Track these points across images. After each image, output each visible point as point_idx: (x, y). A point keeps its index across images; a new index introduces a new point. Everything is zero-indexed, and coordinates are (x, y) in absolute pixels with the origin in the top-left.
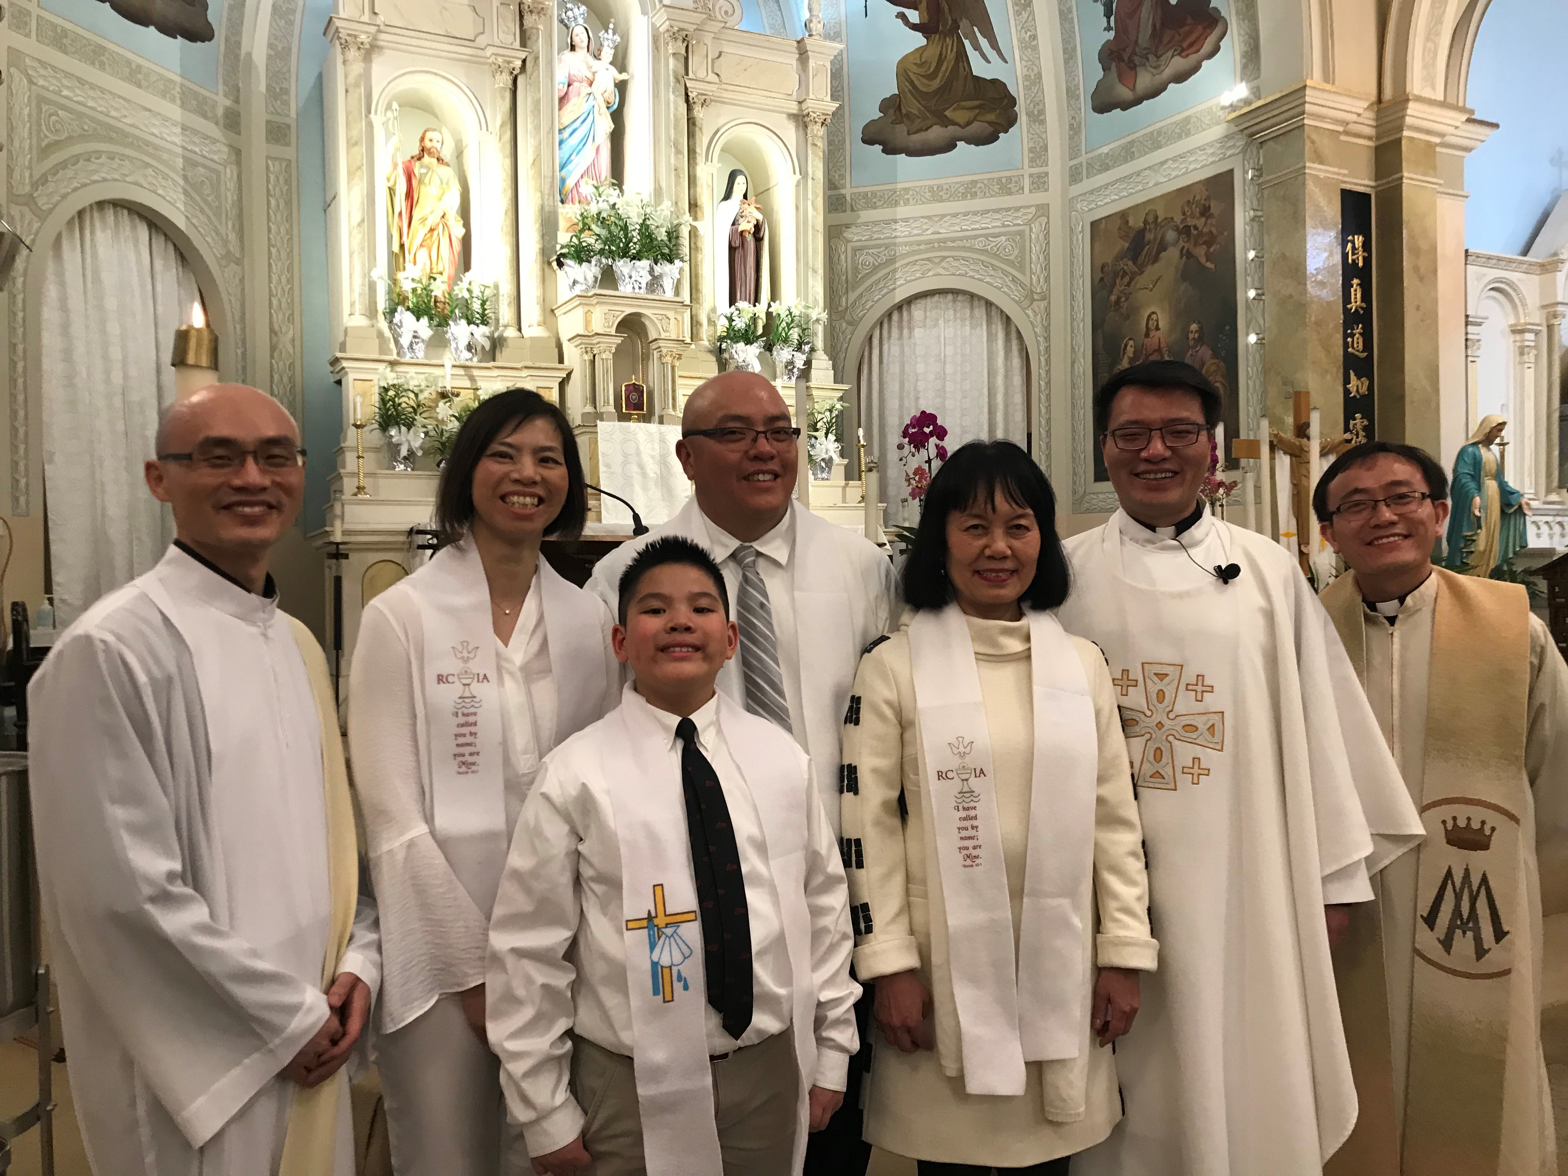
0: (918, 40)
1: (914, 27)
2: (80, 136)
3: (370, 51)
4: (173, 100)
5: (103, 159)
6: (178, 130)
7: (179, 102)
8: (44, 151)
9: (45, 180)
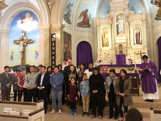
0: (159, 8)
1: (158, 7)
3: (100, 26)
5: (81, 38)
8: (77, 39)
9: (77, 41)
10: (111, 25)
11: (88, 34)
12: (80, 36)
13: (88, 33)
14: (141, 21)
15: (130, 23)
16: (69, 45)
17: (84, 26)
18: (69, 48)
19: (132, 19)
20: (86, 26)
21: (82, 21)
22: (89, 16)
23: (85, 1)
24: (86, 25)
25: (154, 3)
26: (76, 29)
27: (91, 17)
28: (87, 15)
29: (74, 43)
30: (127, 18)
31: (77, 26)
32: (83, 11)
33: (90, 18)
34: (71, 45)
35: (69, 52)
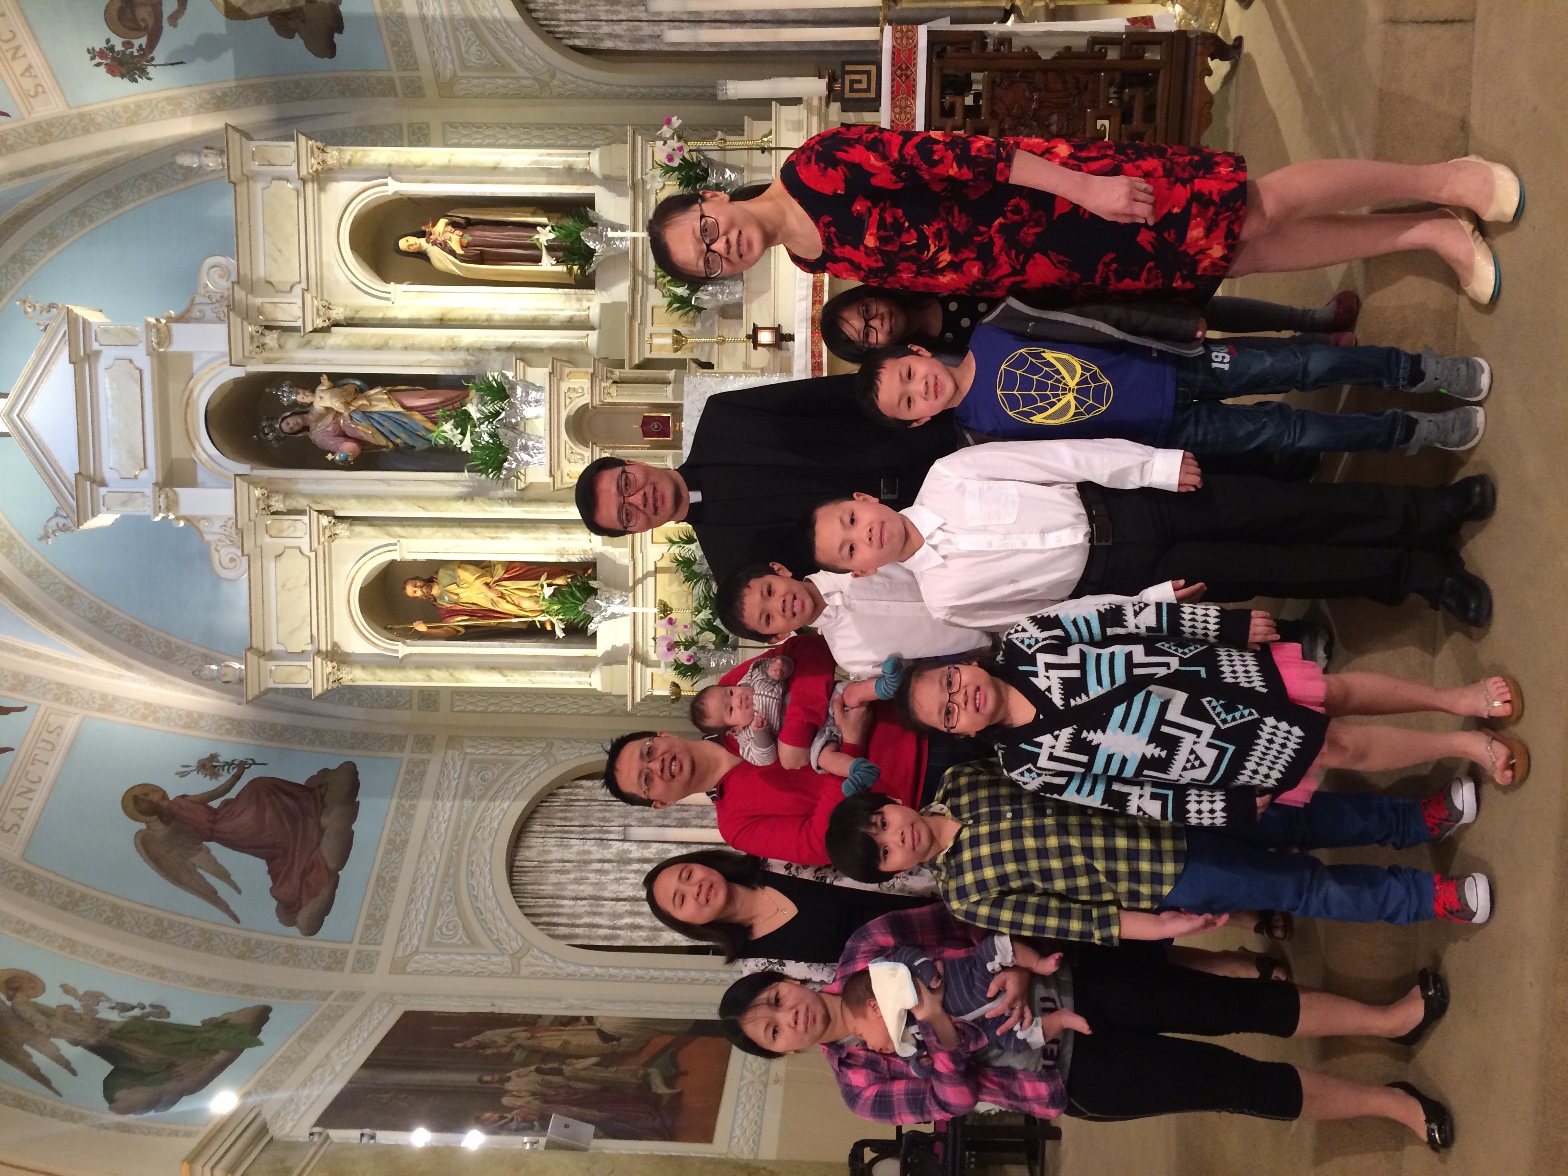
2: (456, 905)
3: (337, 657)
4: (414, 807)
5: (473, 882)
6: (440, 804)
7: (415, 801)
8: (473, 941)
9: (497, 942)
10: (342, 529)
11: (437, 796)
12: (440, 904)
13: (424, 805)
14: (321, 189)
15: (338, 313)
16: (519, 1055)
17: (328, 848)
18: (564, 1055)
19: (298, 290)
20: (330, 821)
21: (261, 865)
22: (225, 777)
23: (10, 818)
24: (325, 821)
25: (143, 41)
26: (353, 948)
27: (240, 757)
28: (203, 800)
29: (514, 973)
30: (275, 334)
31: (313, 928)
32: (144, 843)
33: (242, 766)
34: (530, 1022)
35: (607, 1060)
